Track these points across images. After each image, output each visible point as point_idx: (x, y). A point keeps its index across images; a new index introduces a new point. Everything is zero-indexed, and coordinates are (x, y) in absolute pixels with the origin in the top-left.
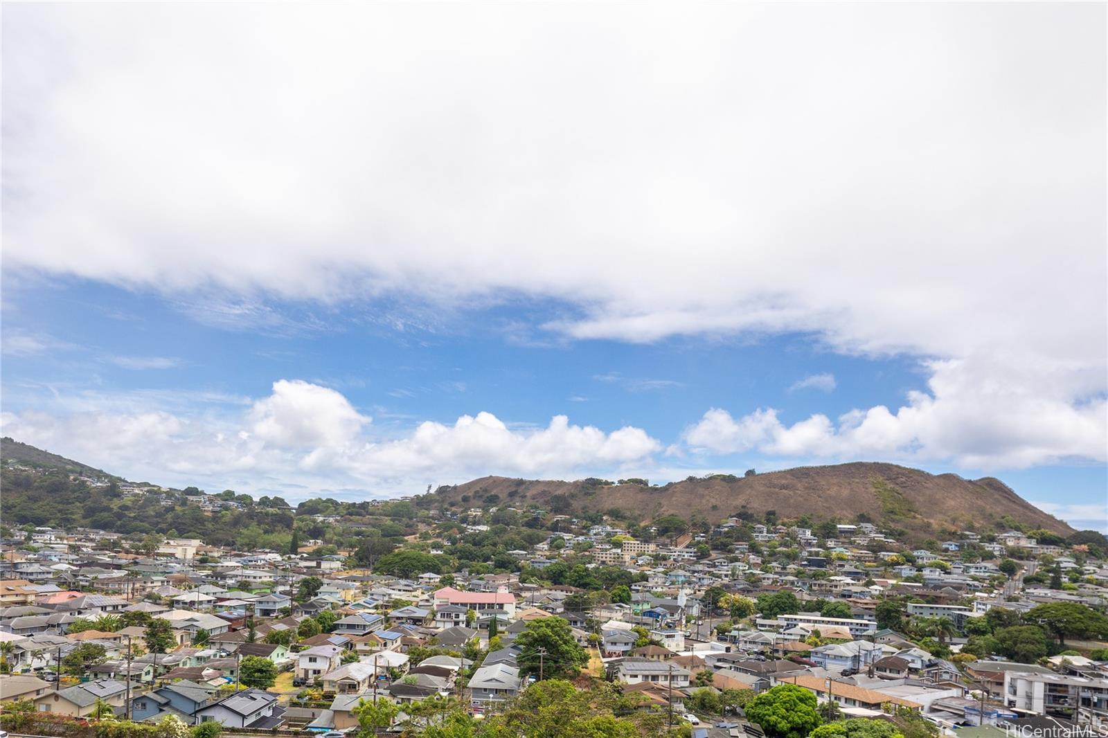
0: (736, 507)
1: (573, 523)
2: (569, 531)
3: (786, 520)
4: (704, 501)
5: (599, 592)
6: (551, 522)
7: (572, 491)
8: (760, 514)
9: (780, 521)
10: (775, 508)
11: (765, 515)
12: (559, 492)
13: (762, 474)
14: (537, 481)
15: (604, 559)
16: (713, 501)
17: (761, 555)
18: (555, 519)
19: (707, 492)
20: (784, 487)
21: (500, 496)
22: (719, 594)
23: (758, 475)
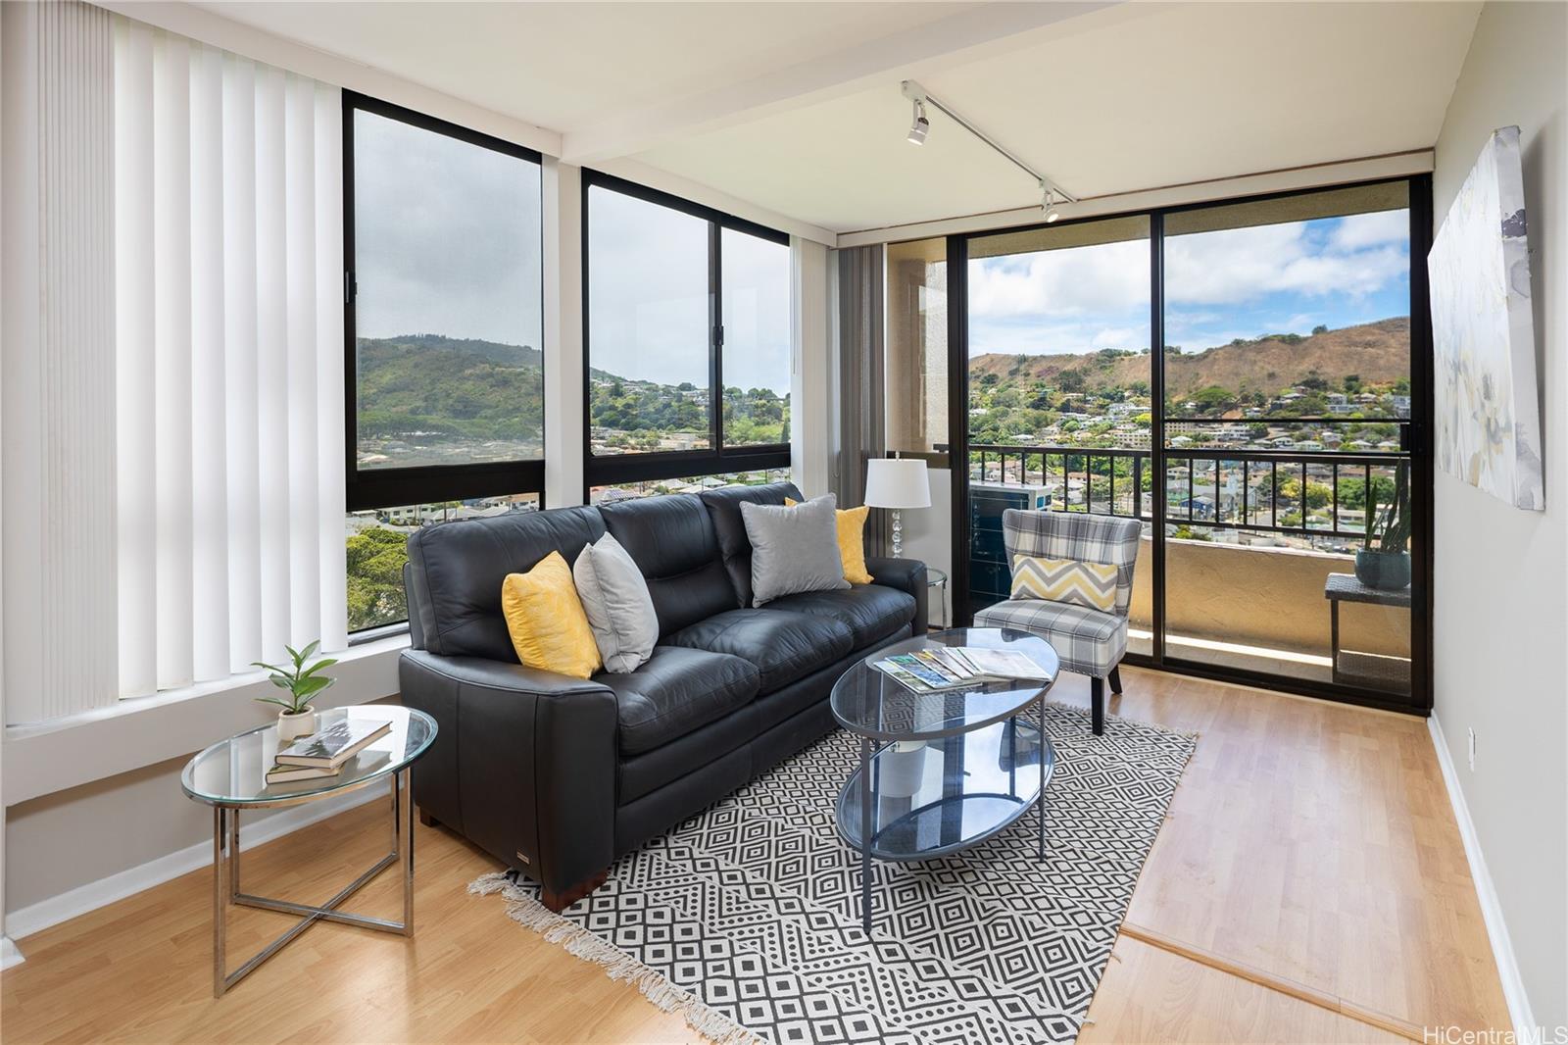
0: (1301, 374)
1: (1086, 402)
2: (1081, 411)
3: (1374, 386)
4: (1257, 368)
5: (1125, 479)
6: (1061, 401)
7: (1084, 365)
8: (1336, 381)
9: (1366, 388)
10: (1359, 372)
11: (1343, 381)
12: (1069, 367)
13: (1337, 331)
14: (1041, 356)
15: (1128, 442)
16: (1270, 369)
17: (1339, 431)
18: (1065, 399)
19: (1259, 357)
20: (1369, 345)
21: (999, 375)
22: (1283, 480)
23: (1331, 332)
